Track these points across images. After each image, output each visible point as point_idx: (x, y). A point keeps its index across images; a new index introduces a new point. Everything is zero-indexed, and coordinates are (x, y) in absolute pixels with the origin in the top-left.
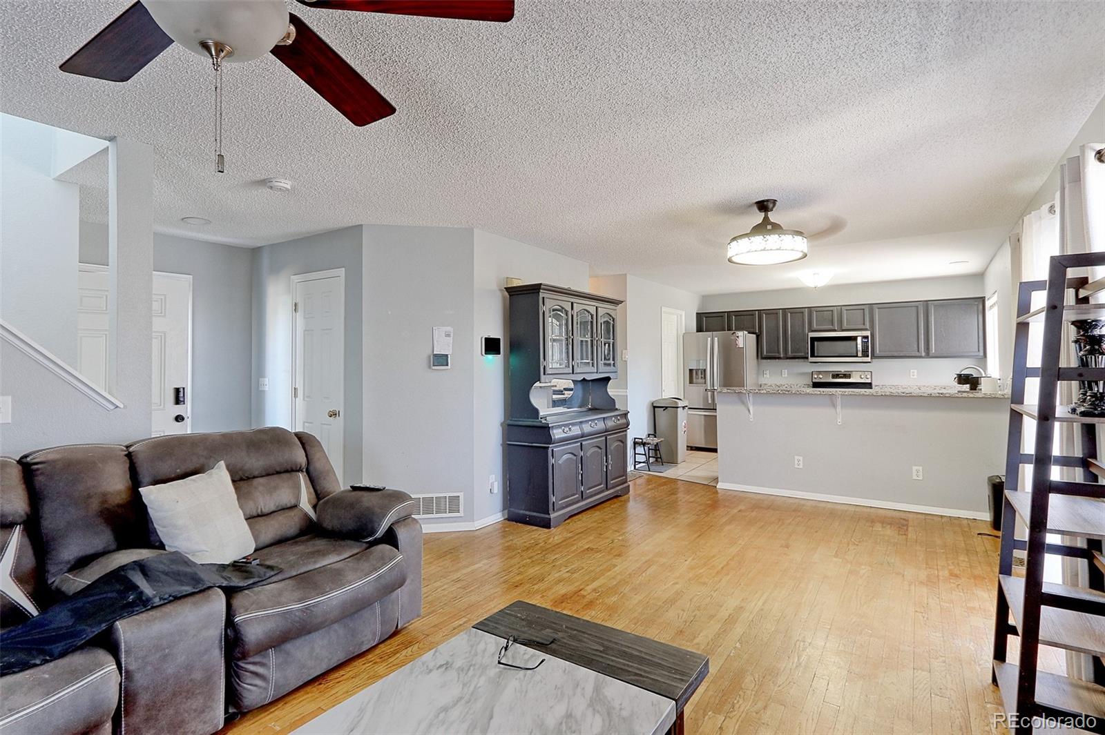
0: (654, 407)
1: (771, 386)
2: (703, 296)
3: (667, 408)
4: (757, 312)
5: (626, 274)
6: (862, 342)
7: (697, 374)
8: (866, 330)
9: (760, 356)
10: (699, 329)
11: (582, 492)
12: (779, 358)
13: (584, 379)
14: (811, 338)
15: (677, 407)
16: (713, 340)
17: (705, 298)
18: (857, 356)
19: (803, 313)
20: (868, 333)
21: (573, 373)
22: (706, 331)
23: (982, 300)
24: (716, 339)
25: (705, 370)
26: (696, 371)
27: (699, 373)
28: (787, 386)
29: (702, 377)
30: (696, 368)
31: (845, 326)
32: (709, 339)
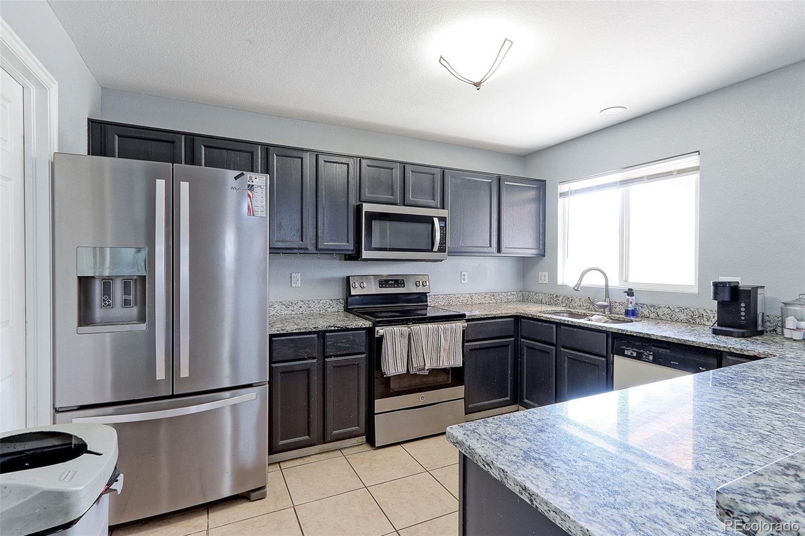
6: (440, 227)
7: (106, 293)
12: (303, 250)
14: (366, 213)
16: (168, 190)
18: (431, 250)
19: (347, 164)
20: (444, 214)
23: (541, 185)
24: (185, 187)
25: (143, 278)
26: (107, 283)
27: (118, 289)
28: (300, 304)
29: (126, 303)
30: (107, 273)
31: (410, 198)
32: (161, 184)
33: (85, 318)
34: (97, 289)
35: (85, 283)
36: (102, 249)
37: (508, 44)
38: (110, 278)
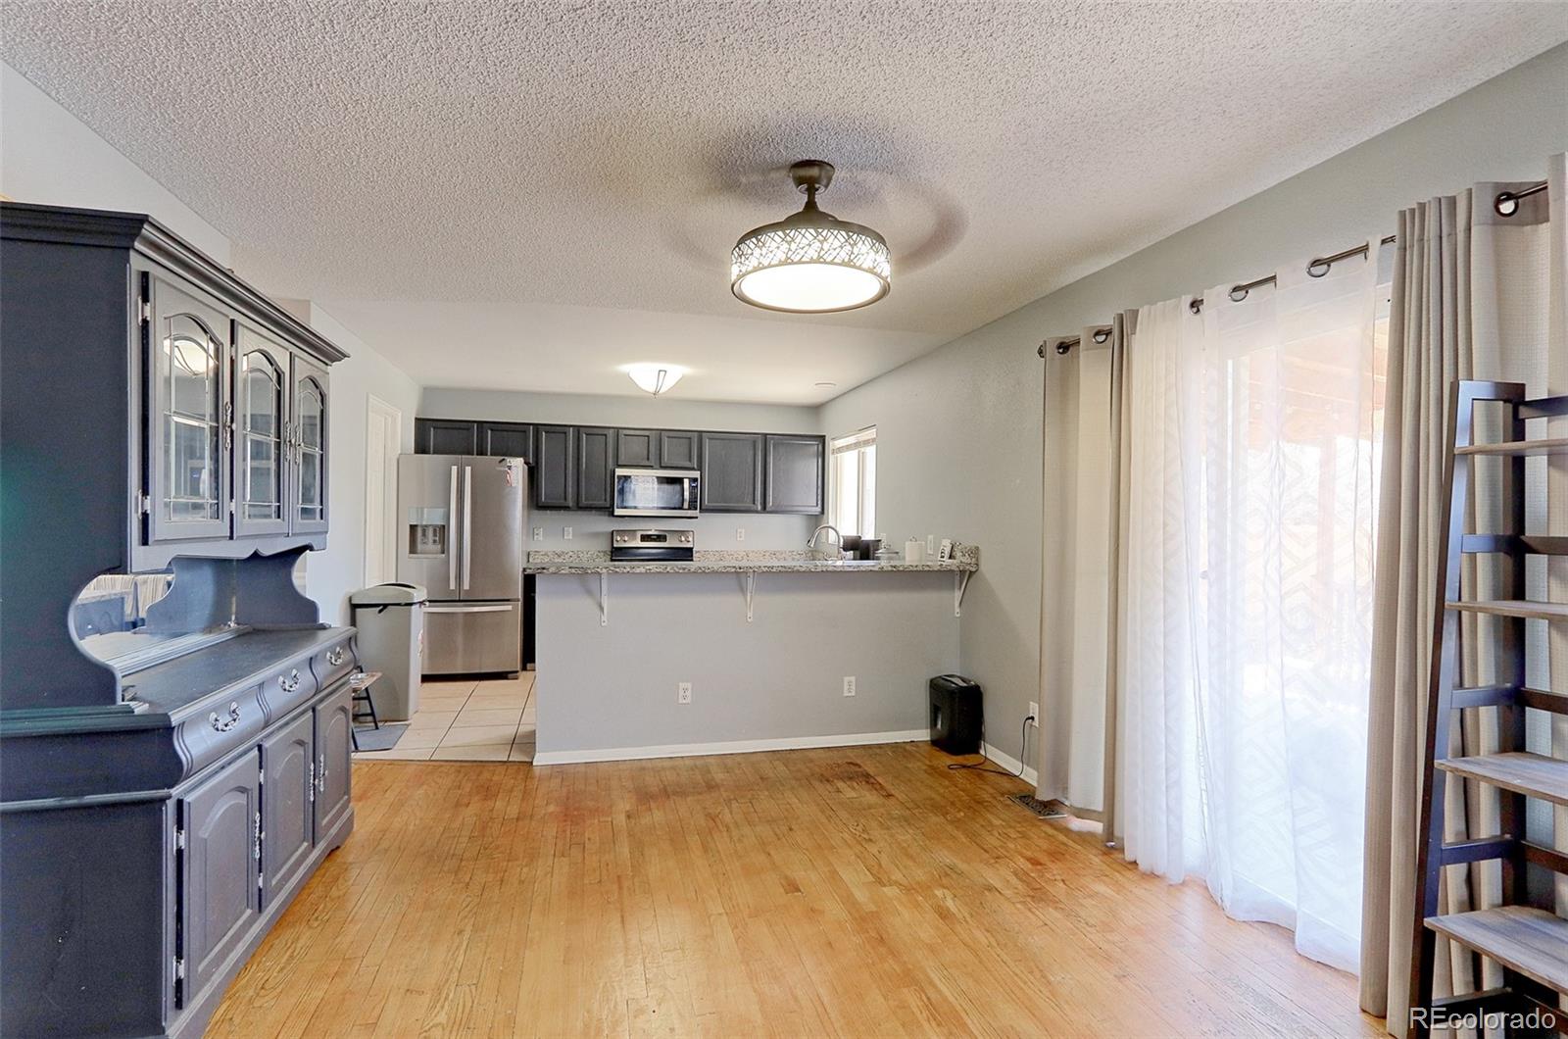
0: (354, 607)
1: (546, 554)
2: (425, 389)
3: (385, 606)
4: (531, 427)
5: (309, 301)
6: (690, 485)
7: (424, 535)
8: (693, 469)
9: (536, 502)
10: (421, 448)
11: (260, 890)
12: (566, 508)
13: (256, 556)
14: (618, 476)
15: (411, 604)
16: (459, 471)
17: (429, 393)
18: (681, 508)
19: (606, 435)
20: (696, 474)
21: (231, 538)
22: (434, 453)
23: (822, 439)
24: (468, 469)
25: (444, 526)
26: (425, 528)
27: (430, 533)
28: (571, 553)
29: (435, 541)
30: (424, 523)
31: (666, 460)
32: (454, 469)
33: (413, 550)
34: (419, 531)
35: (413, 528)
36: (422, 509)
37: (662, 374)
38: (426, 526)
